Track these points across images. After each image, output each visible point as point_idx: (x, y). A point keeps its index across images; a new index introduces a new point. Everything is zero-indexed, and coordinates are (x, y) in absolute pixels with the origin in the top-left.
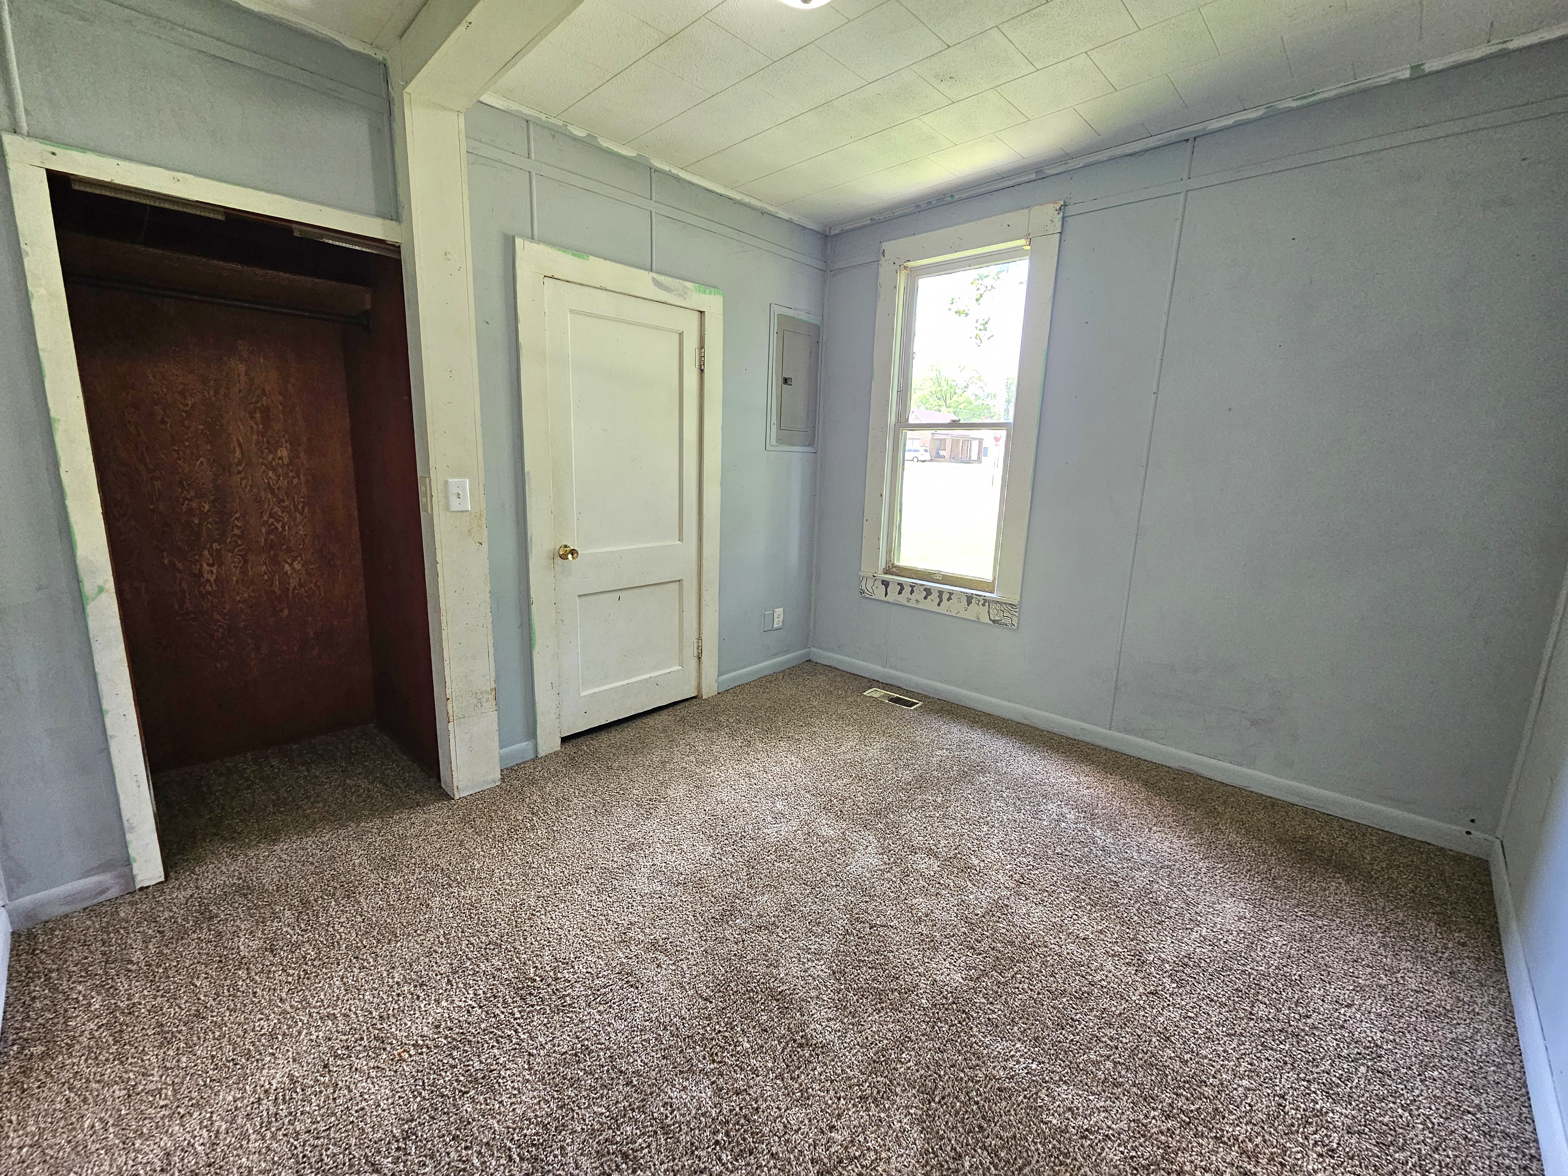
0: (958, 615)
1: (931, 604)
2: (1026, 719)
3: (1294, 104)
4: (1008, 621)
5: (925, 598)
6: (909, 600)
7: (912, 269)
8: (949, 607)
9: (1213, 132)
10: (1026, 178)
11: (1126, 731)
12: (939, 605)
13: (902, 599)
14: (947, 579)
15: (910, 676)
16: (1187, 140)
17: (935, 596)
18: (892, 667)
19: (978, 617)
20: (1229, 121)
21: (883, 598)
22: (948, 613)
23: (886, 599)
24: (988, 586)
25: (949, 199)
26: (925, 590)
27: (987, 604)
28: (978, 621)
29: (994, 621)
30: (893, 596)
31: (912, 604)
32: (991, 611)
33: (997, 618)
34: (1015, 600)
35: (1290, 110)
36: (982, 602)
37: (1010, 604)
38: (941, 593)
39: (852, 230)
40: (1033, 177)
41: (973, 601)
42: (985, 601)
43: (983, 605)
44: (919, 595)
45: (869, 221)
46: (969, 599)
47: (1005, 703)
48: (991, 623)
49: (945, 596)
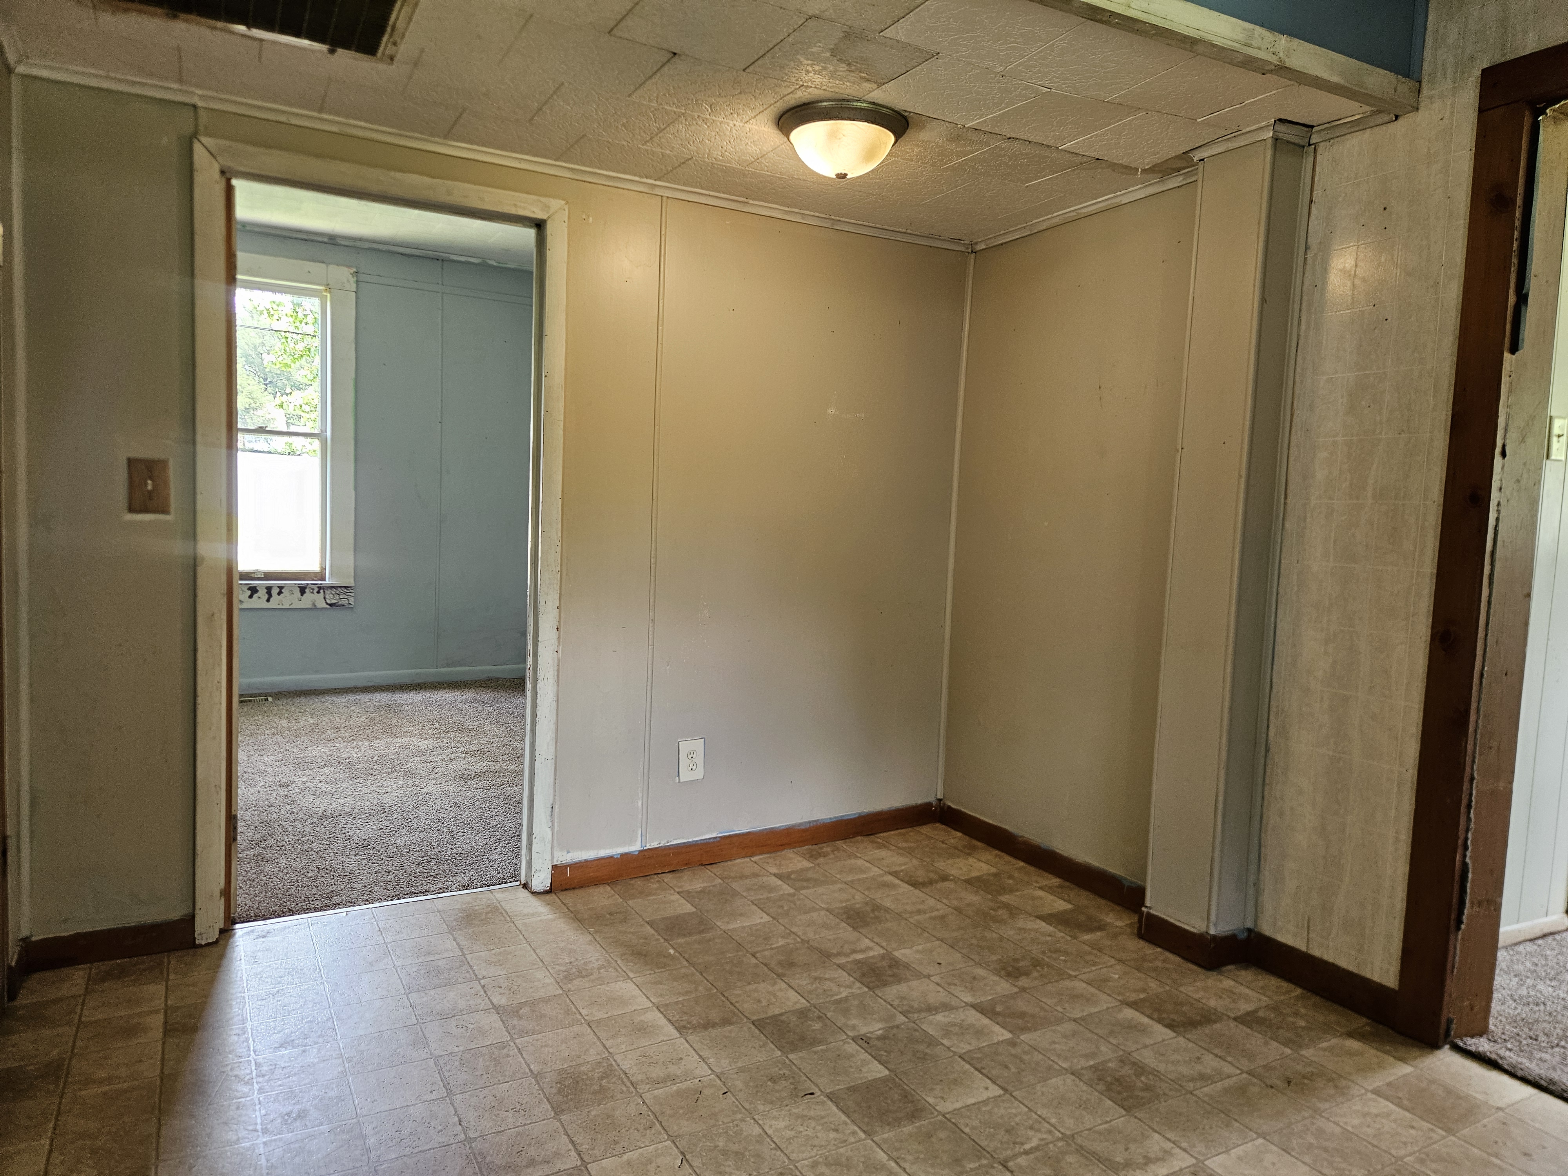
0: (291, 607)
1: (258, 601)
4: (344, 602)
5: (251, 597)
8: (281, 601)
9: (453, 261)
10: (319, 241)
11: (448, 665)
12: (268, 600)
16: (438, 260)
17: (262, 593)
19: (314, 604)
20: (462, 259)
22: (280, 606)
24: (320, 575)
26: (249, 589)
27: (322, 591)
28: (314, 608)
29: (331, 605)
32: (327, 597)
33: (334, 601)
34: (350, 582)
35: (493, 266)
36: (317, 590)
37: (345, 587)
38: (269, 589)
40: (324, 240)
41: (307, 590)
42: (320, 588)
43: (318, 592)
46: (303, 590)
47: (347, 675)
48: (328, 607)
49: (275, 591)
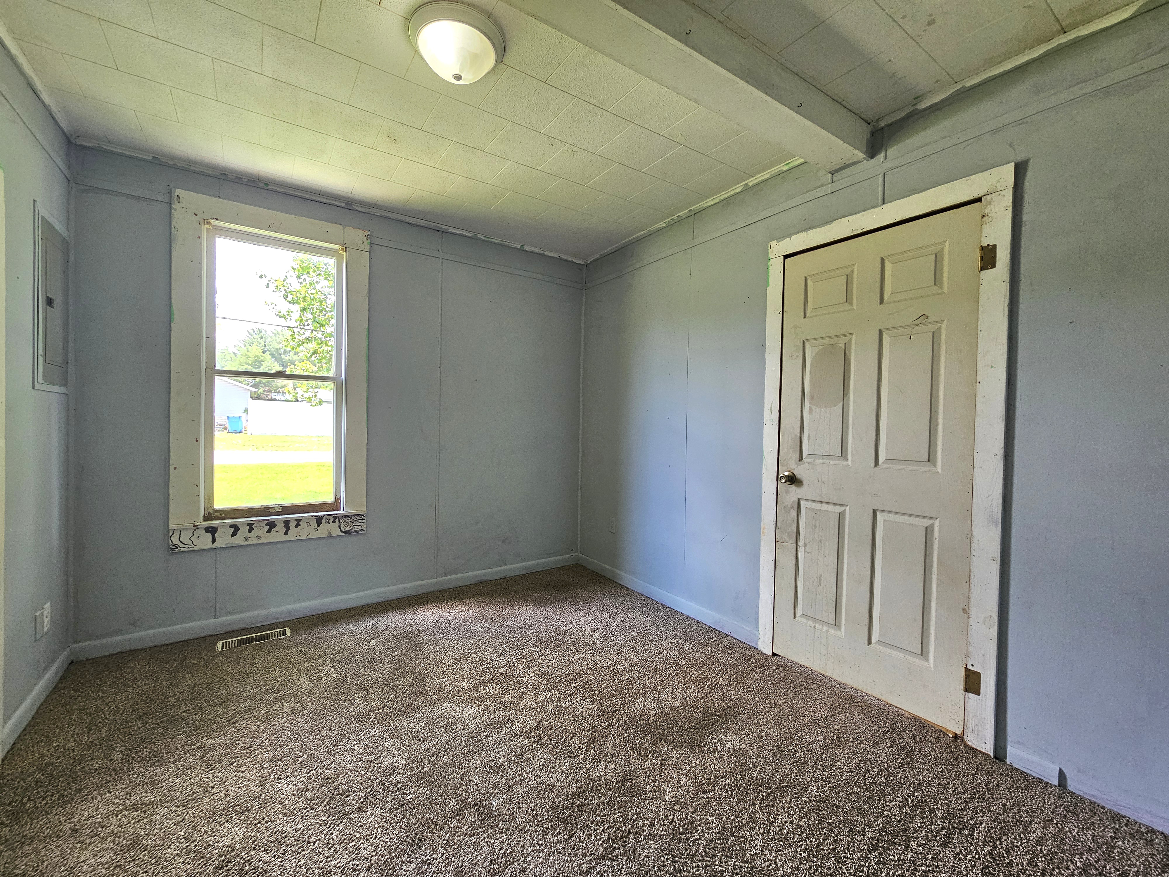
0: (309, 537)
1: (277, 535)
2: (381, 597)
3: (484, 238)
4: (358, 529)
5: (269, 531)
6: (247, 538)
7: (216, 228)
8: (298, 533)
9: (450, 233)
10: (338, 204)
12: (286, 533)
13: (239, 539)
14: (287, 510)
15: (256, 613)
16: (438, 231)
17: (280, 527)
18: (229, 613)
19: (330, 534)
20: (458, 232)
21: (210, 545)
22: (298, 538)
23: (214, 546)
24: (335, 505)
25: (261, 185)
27: (337, 520)
28: (330, 536)
29: (345, 532)
30: (224, 539)
31: (253, 541)
32: (342, 525)
33: (348, 529)
34: (363, 510)
35: (481, 240)
36: (332, 519)
37: (358, 515)
38: (287, 523)
39: (118, 154)
40: (343, 205)
41: (323, 521)
42: (335, 518)
43: (334, 522)
44: (260, 531)
45: (151, 158)
46: (319, 521)
47: (361, 594)
48: (343, 534)
49: (292, 525)
